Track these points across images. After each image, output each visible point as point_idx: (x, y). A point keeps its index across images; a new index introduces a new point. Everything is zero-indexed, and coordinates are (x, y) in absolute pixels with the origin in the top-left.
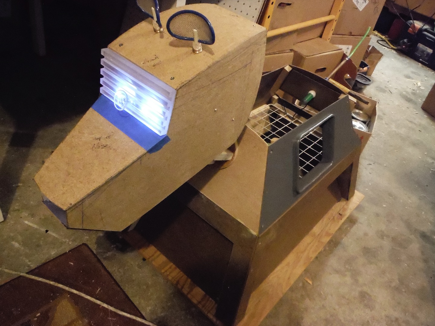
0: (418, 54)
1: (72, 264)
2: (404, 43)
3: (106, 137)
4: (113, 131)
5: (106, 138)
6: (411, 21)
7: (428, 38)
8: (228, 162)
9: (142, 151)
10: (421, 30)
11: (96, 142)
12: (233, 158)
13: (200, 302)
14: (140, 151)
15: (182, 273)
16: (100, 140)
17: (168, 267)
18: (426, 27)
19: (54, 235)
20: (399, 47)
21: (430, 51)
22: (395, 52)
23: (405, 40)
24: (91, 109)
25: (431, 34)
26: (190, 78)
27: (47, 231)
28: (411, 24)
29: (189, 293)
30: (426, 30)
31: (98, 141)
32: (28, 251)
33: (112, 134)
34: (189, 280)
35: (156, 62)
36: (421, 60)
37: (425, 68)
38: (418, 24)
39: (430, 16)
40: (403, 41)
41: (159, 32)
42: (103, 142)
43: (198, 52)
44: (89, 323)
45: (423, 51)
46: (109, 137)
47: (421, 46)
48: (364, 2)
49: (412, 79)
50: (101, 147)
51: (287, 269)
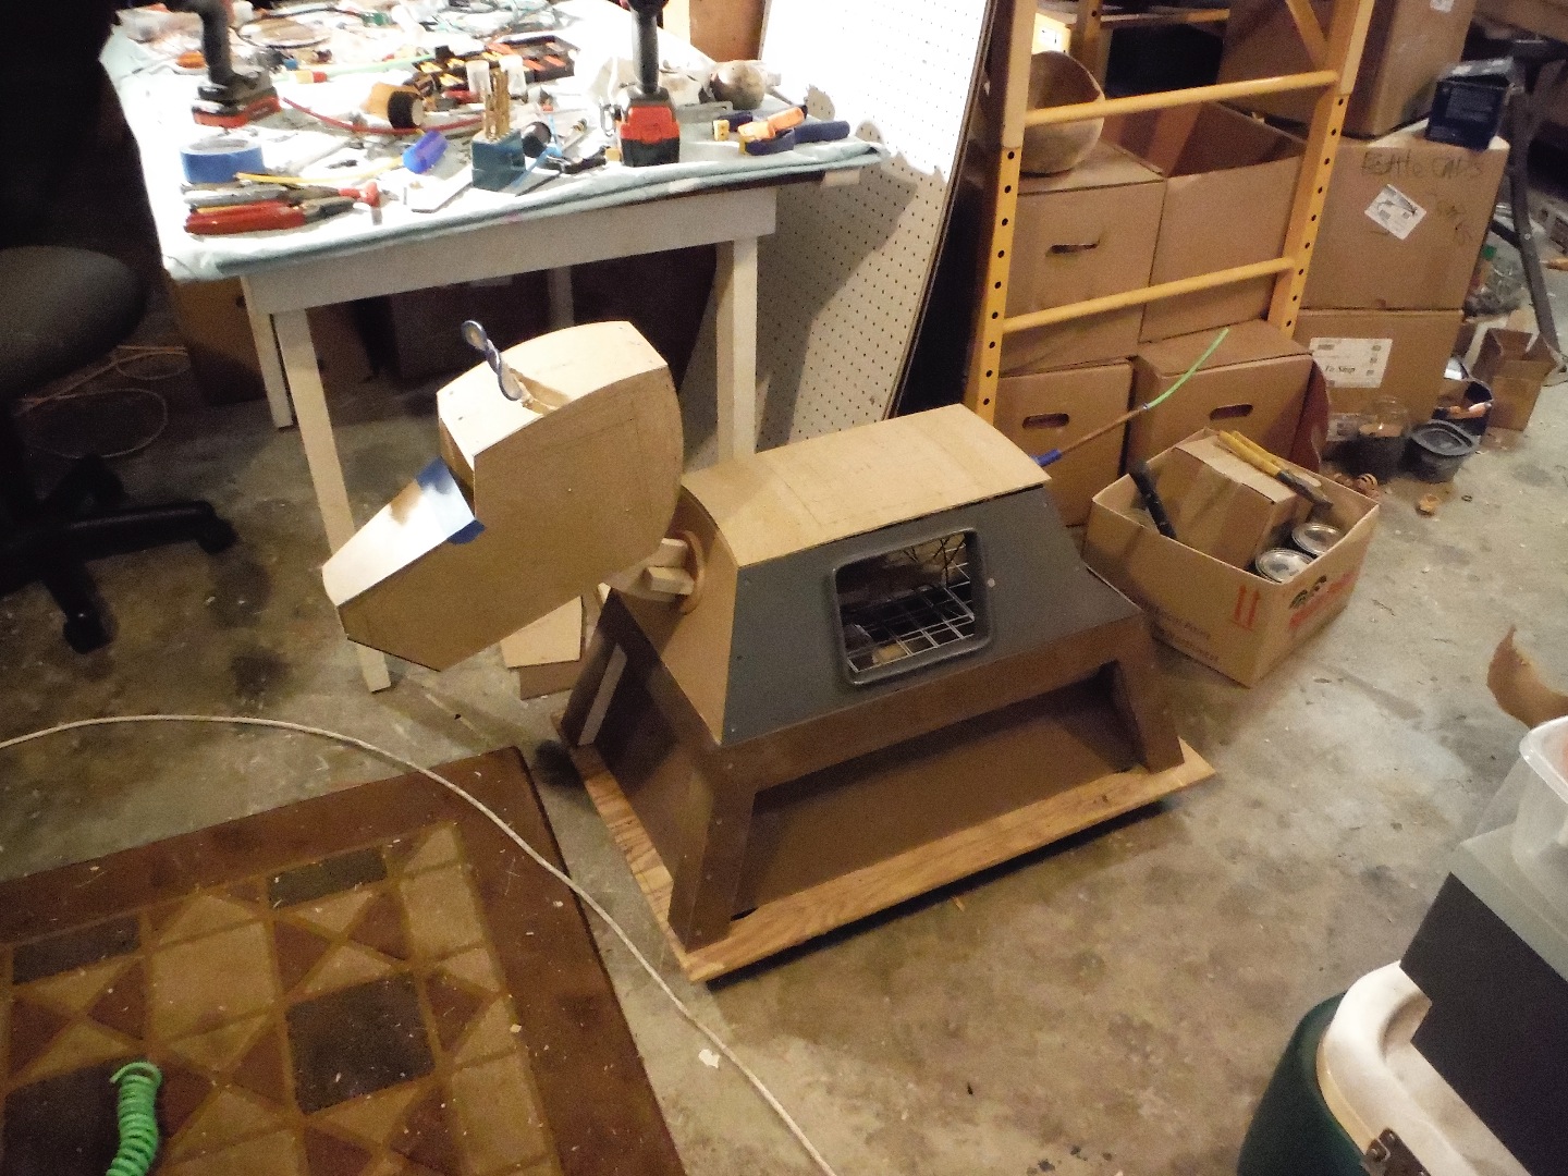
1: (479, 774)
13: (651, 892)
17: (628, 819)
19: (468, 724)
27: (458, 716)
29: (641, 872)
32: (415, 744)
34: (654, 852)
44: (474, 870)
48: (1410, 213)
51: (878, 880)
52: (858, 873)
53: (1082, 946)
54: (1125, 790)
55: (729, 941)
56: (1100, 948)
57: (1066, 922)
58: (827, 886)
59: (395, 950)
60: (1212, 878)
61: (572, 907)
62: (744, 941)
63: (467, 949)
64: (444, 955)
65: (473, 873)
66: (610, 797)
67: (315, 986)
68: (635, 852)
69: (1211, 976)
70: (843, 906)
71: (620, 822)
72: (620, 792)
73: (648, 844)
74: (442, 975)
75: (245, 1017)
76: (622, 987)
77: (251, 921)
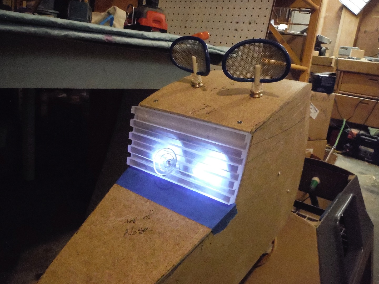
0: (361, 154)
2: (347, 147)
3: (142, 217)
4: (153, 209)
5: (144, 219)
6: (349, 129)
7: (366, 141)
8: (267, 255)
9: (204, 230)
10: (358, 135)
11: (129, 226)
12: (272, 250)
14: (201, 230)
16: (134, 223)
18: (362, 132)
20: (344, 151)
21: (372, 150)
22: (341, 155)
23: (348, 145)
24: (115, 186)
25: (369, 137)
26: (264, 119)
28: (348, 131)
30: (363, 135)
31: (132, 224)
33: (152, 212)
35: (208, 110)
36: (366, 159)
37: (372, 165)
38: (355, 131)
39: (362, 123)
40: (346, 145)
41: (198, 86)
42: (140, 225)
43: (257, 96)
45: (366, 152)
46: (148, 217)
47: (362, 148)
48: (316, 112)
49: (366, 174)
50: (138, 232)
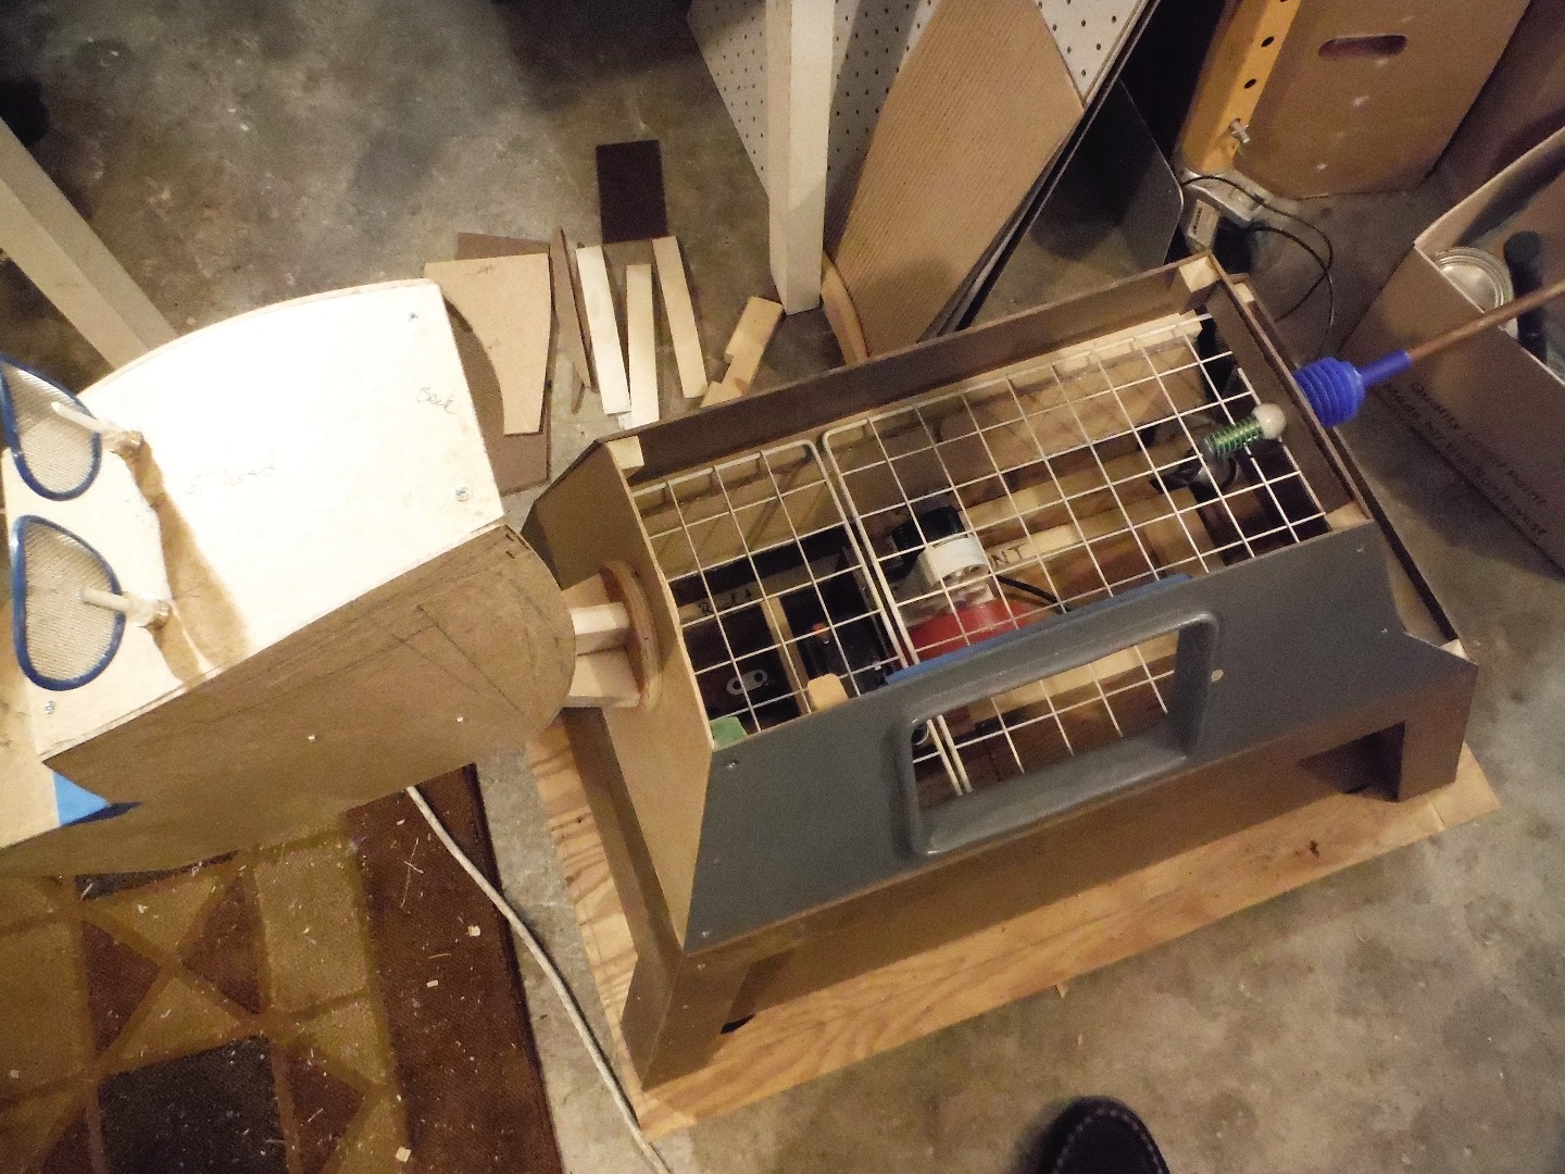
13: (604, 963)
15: (601, 849)
17: (575, 815)
29: (590, 921)
34: (611, 883)
44: (359, 854)
51: (942, 980)
52: (916, 961)
53: (1230, 1083)
54: (1350, 837)
55: (705, 1074)
56: (1256, 1092)
57: (1213, 1033)
58: (864, 982)
59: (246, 996)
60: (1446, 969)
61: (495, 940)
62: (729, 1077)
63: (342, 1001)
64: (311, 1012)
65: (357, 858)
66: (556, 763)
67: (135, 1051)
68: (582, 884)
69: (1406, 1160)
70: (882, 1025)
71: (567, 817)
72: (570, 756)
73: (604, 868)
74: (306, 1049)
75: (42, 1093)
76: (558, 1085)
77: (52, 918)
